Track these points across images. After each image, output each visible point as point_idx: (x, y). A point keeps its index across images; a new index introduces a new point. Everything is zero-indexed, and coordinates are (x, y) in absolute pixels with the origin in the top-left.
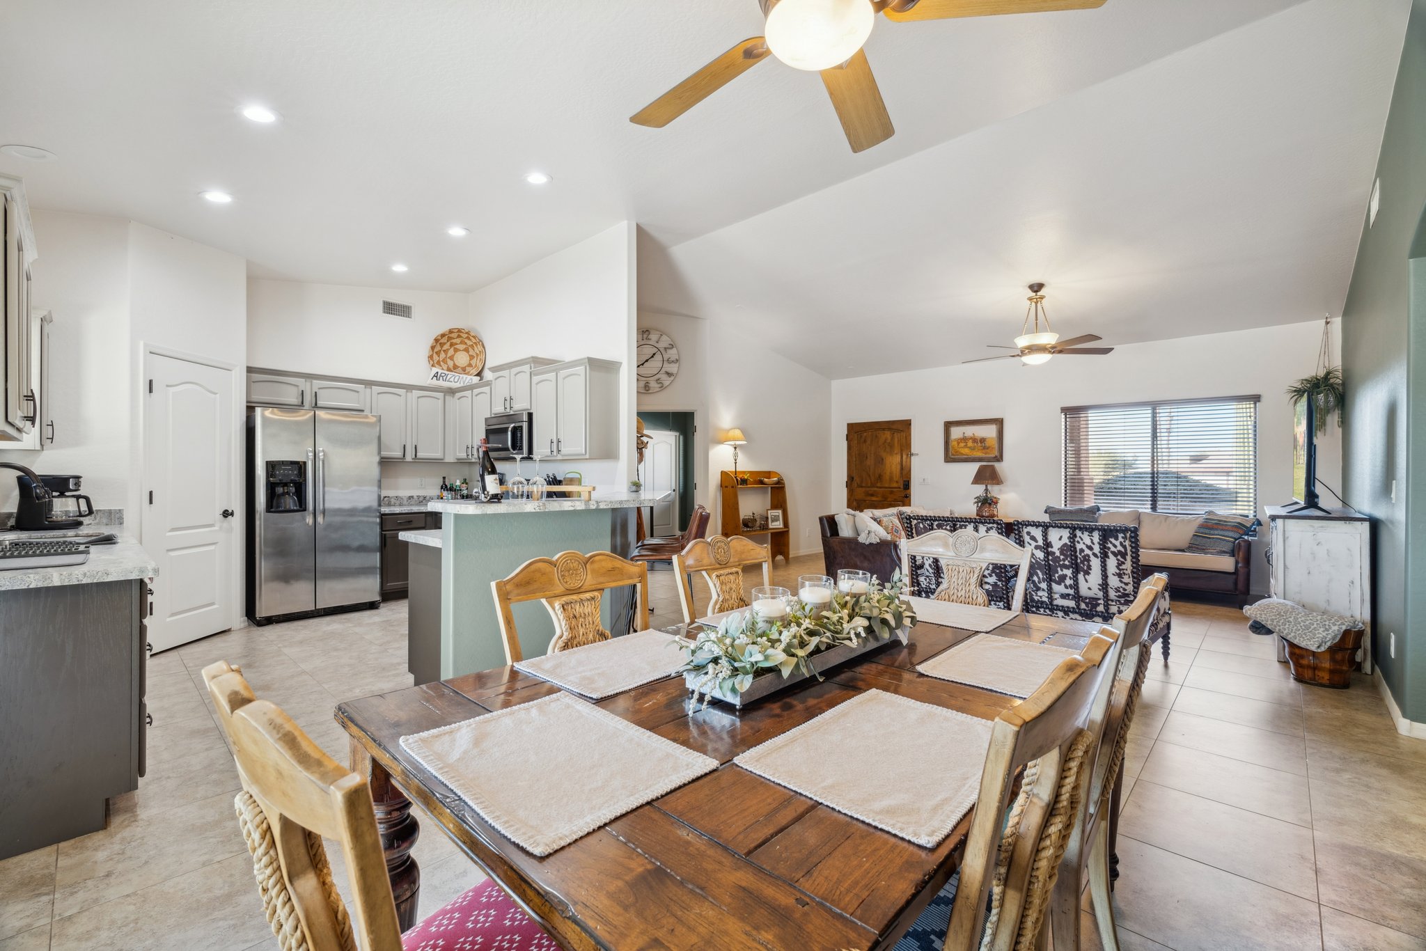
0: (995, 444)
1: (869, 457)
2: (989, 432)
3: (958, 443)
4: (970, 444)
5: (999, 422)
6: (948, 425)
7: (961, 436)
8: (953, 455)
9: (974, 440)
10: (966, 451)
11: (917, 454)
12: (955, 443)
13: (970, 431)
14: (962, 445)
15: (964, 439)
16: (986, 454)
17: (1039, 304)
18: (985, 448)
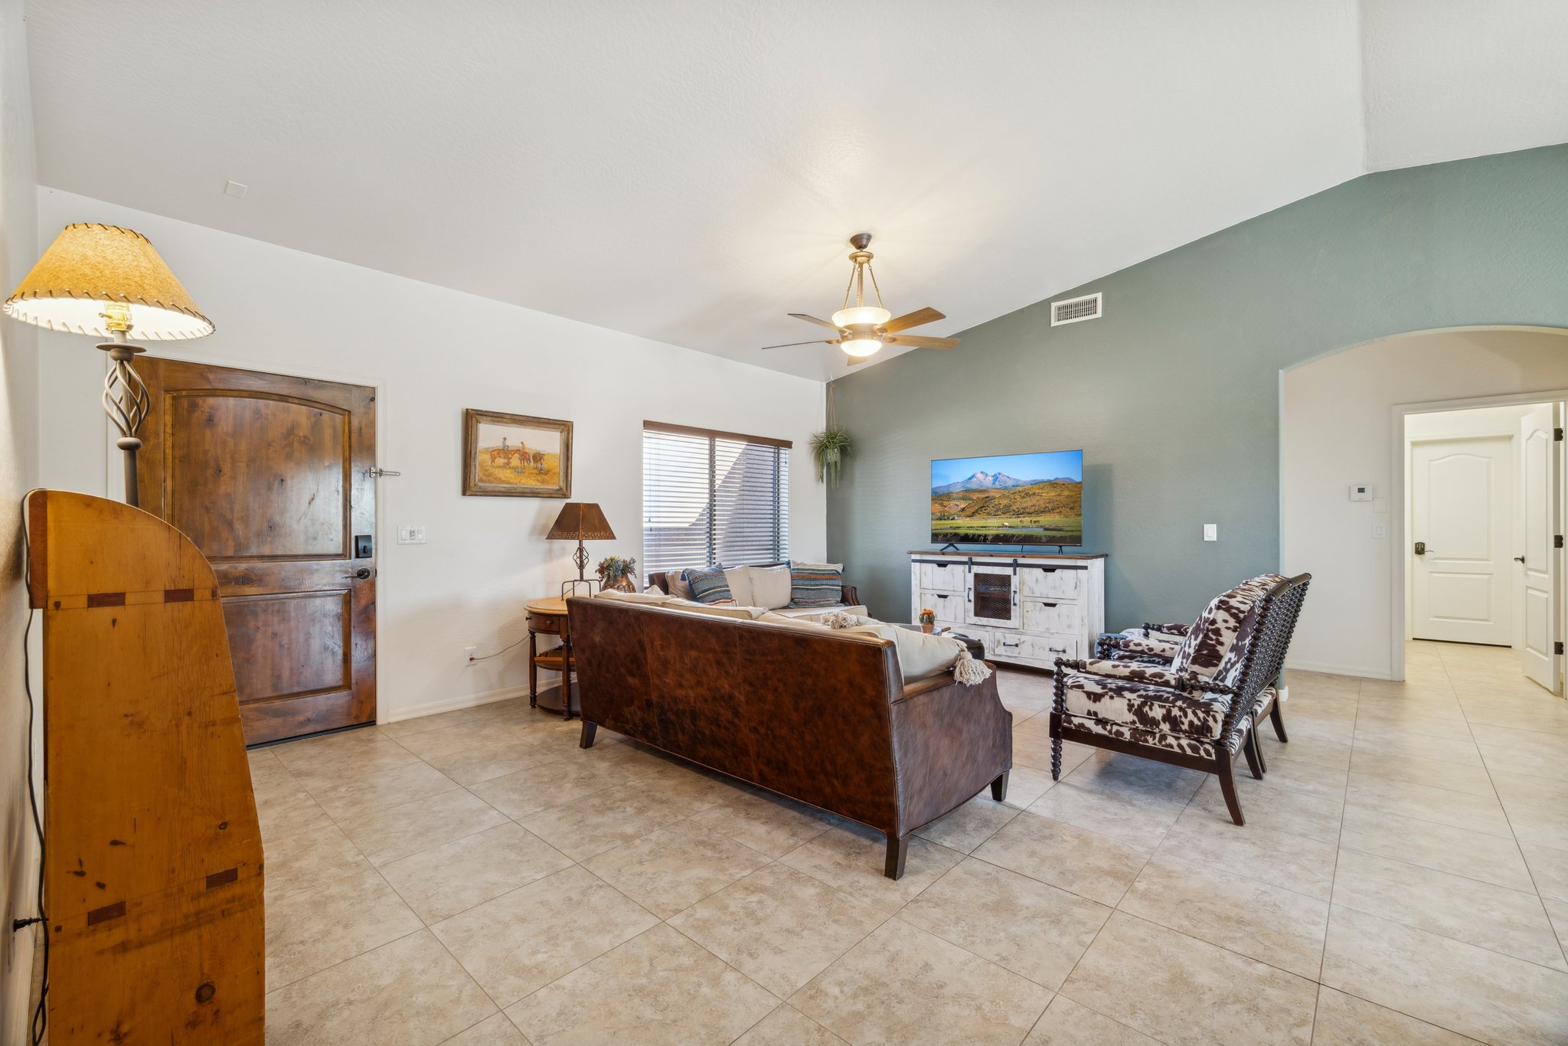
0: (556, 465)
1: (227, 468)
2: (548, 443)
3: (493, 459)
4: (515, 461)
5: (565, 427)
6: (471, 419)
7: (499, 444)
8: (481, 480)
9: (524, 455)
10: (507, 474)
11: (396, 474)
12: (487, 457)
13: (516, 436)
14: (500, 461)
15: (505, 452)
16: (543, 482)
17: (865, 266)
18: (541, 472)
